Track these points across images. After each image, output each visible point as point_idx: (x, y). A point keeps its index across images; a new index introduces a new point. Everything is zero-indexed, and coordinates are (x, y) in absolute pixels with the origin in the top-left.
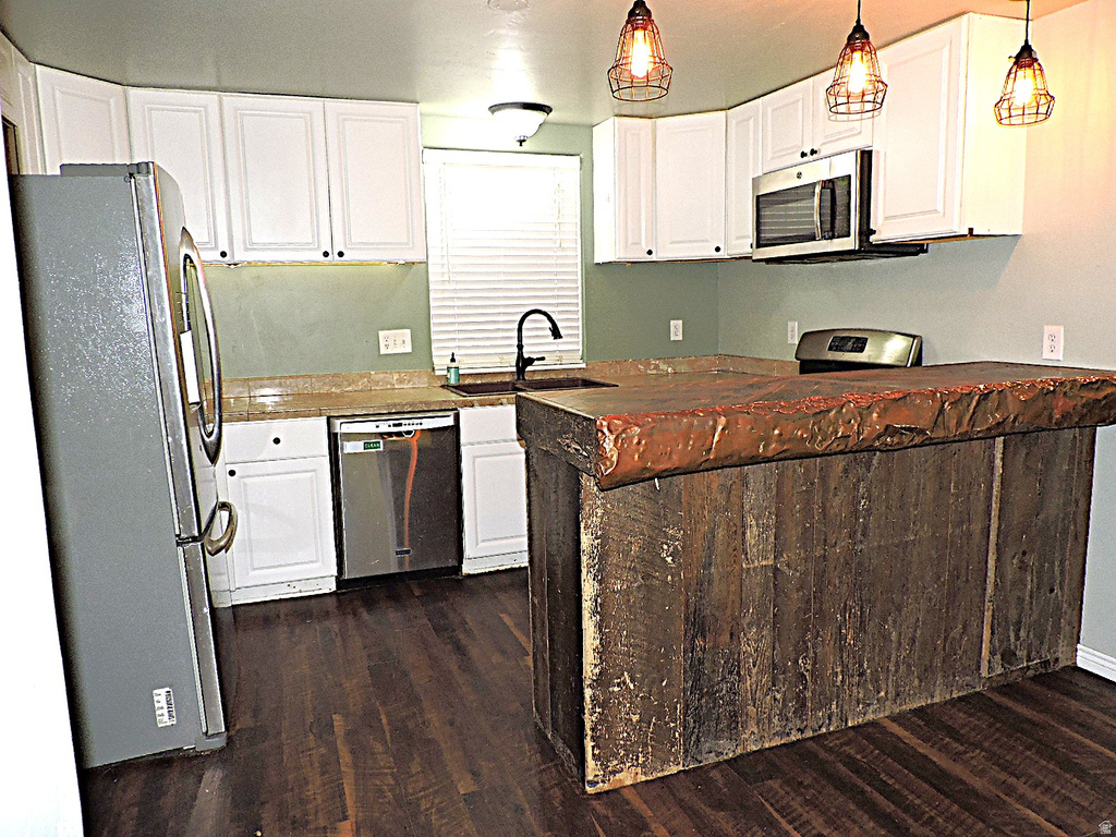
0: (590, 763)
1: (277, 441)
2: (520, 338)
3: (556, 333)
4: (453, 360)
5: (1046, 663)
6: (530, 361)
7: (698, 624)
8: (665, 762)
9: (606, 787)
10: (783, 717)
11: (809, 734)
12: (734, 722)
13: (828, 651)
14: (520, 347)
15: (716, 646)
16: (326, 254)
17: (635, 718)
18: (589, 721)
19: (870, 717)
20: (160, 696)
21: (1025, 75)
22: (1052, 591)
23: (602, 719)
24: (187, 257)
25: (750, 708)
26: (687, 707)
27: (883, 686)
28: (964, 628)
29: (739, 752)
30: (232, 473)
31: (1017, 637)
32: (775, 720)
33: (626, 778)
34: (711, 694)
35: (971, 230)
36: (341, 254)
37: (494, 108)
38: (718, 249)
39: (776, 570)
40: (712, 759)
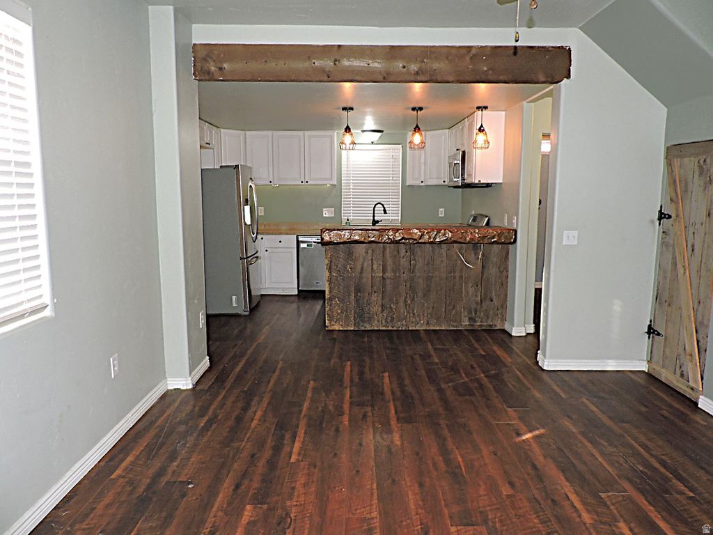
0: (327, 321)
1: (280, 242)
2: (374, 213)
3: (385, 212)
4: (348, 220)
5: (491, 326)
6: (378, 222)
7: (358, 289)
8: (348, 326)
9: (331, 329)
10: (386, 321)
11: (395, 329)
12: (370, 320)
13: (401, 304)
14: (374, 216)
15: (364, 297)
16: (302, 182)
17: (339, 311)
18: (327, 309)
19: (417, 328)
20: (234, 297)
21: (481, 135)
22: (492, 301)
23: (330, 310)
24: (251, 186)
25: (375, 316)
26: (355, 312)
27: (422, 319)
28: (454, 307)
29: (372, 328)
30: (267, 251)
31: (476, 314)
32: (384, 322)
33: (337, 327)
34: (362, 309)
35: (480, 181)
36: (307, 182)
37: (363, 131)
38: (444, 182)
39: (383, 278)
40: (363, 328)
